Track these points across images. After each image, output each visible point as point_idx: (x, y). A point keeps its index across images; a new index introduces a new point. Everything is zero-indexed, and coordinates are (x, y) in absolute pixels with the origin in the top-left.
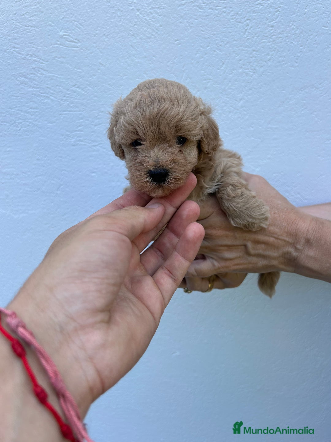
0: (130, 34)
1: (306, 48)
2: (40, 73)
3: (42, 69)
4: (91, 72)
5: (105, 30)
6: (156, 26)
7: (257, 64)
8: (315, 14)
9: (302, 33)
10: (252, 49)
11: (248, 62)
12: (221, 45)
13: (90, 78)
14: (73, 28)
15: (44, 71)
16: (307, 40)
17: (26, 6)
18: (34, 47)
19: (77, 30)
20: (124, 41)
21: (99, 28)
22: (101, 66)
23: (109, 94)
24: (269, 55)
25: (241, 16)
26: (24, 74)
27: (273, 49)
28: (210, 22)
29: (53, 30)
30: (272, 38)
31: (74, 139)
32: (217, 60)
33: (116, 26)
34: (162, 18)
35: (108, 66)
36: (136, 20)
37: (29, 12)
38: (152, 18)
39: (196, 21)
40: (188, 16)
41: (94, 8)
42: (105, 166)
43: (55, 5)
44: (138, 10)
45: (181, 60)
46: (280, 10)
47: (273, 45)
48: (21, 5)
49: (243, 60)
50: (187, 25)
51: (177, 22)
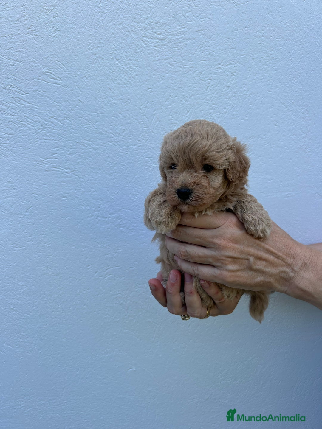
0: (109, 78)
1: (254, 107)
2: (19, 102)
3: (21, 99)
4: (70, 106)
5: (86, 73)
6: (132, 75)
7: (215, 115)
8: (262, 81)
9: (251, 94)
10: (212, 102)
11: (208, 113)
12: (186, 97)
13: (69, 112)
14: (56, 67)
15: (23, 101)
16: (255, 101)
17: (11, 42)
18: (15, 79)
19: (60, 69)
20: (102, 83)
21: (81, 70)
22: (80, 103)
23: (86, 128)
24: (225, 109)
25: (204, 76)
26: (3, 102)
27: (229, 104)
28: (179, 77)
29: (36, 67)
30: (228, 96)
31: (48, 165)
32: (183, 108)
33: (96, 70)
34: (138, 68)
35: (86, 103)
36: (115, 68)
37: (14, 47)
38: (130, 68)
39: (168, 75)
40: (161, 70)
41: (78, 53)
42: (76, 191)
43: (40, 46)
44: (117, 60)
45: (153, 105)
46: (235, 75)
47: (229, 101)
48: (6, 40)
49: (204, 111)
50: (160, 77)
51: (151, 73)
